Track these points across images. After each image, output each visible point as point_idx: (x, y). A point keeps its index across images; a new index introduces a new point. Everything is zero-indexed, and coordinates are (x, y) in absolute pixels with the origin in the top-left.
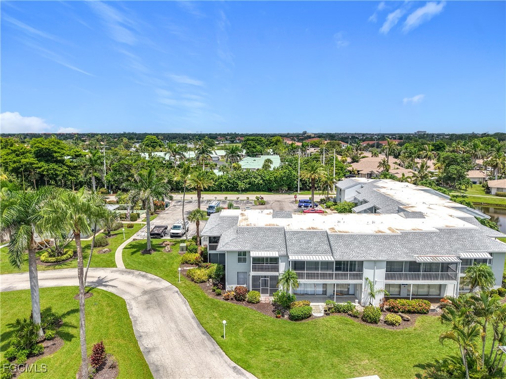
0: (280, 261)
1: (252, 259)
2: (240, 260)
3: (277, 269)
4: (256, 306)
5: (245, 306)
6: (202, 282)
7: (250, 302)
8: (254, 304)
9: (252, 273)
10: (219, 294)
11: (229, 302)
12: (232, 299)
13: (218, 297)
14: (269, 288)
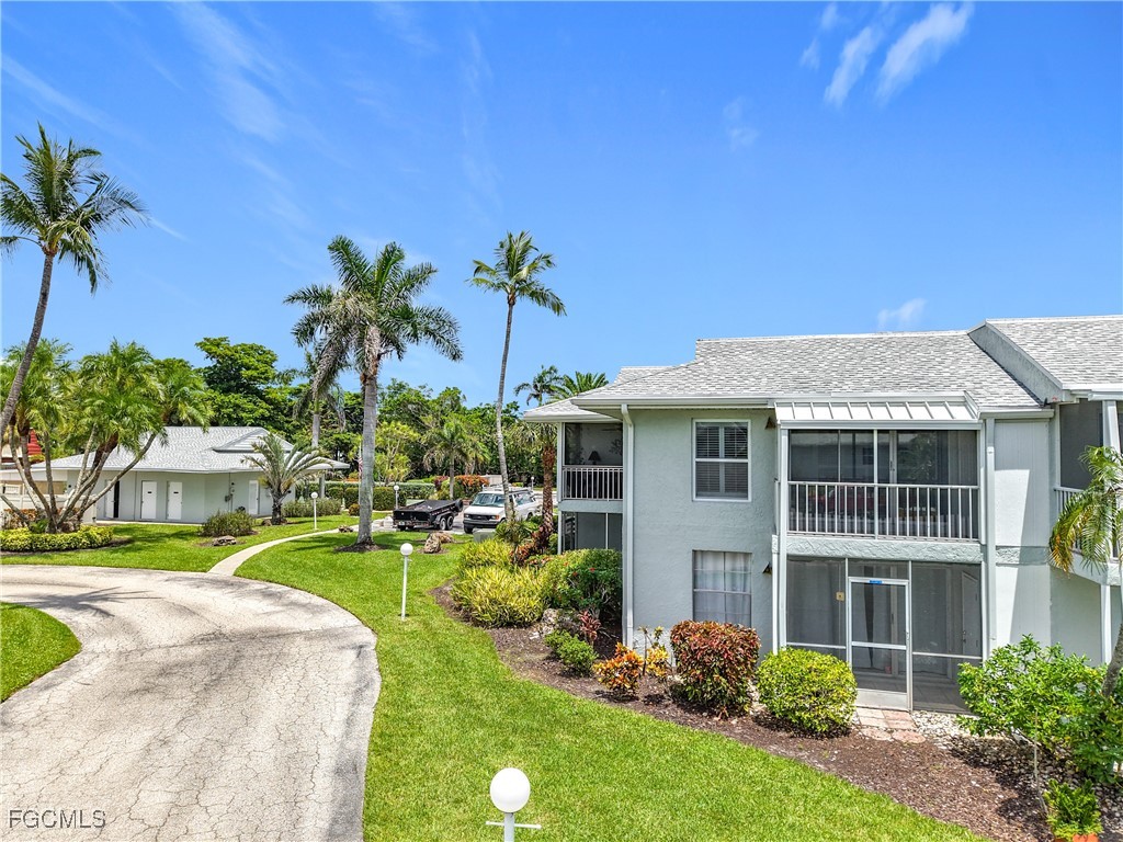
0: (987, 453)
1: (784, 440)
2: (706, 484)
3: (966, 518)
4: (833, 749)
5: (744, 740)
6: (509, 625)
7: (781, 723)
8: (808, 741)
9: (789, 542)
10: (579, 671)
11: (632, 712)
12: (654, 700)
13: (570, 684)
14: (907, 648)
